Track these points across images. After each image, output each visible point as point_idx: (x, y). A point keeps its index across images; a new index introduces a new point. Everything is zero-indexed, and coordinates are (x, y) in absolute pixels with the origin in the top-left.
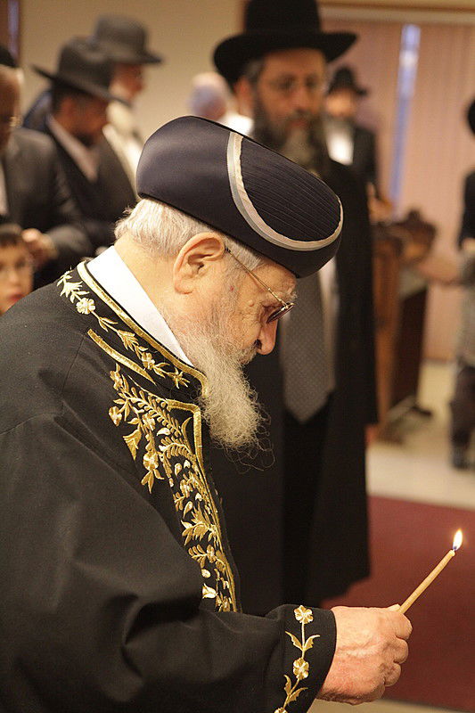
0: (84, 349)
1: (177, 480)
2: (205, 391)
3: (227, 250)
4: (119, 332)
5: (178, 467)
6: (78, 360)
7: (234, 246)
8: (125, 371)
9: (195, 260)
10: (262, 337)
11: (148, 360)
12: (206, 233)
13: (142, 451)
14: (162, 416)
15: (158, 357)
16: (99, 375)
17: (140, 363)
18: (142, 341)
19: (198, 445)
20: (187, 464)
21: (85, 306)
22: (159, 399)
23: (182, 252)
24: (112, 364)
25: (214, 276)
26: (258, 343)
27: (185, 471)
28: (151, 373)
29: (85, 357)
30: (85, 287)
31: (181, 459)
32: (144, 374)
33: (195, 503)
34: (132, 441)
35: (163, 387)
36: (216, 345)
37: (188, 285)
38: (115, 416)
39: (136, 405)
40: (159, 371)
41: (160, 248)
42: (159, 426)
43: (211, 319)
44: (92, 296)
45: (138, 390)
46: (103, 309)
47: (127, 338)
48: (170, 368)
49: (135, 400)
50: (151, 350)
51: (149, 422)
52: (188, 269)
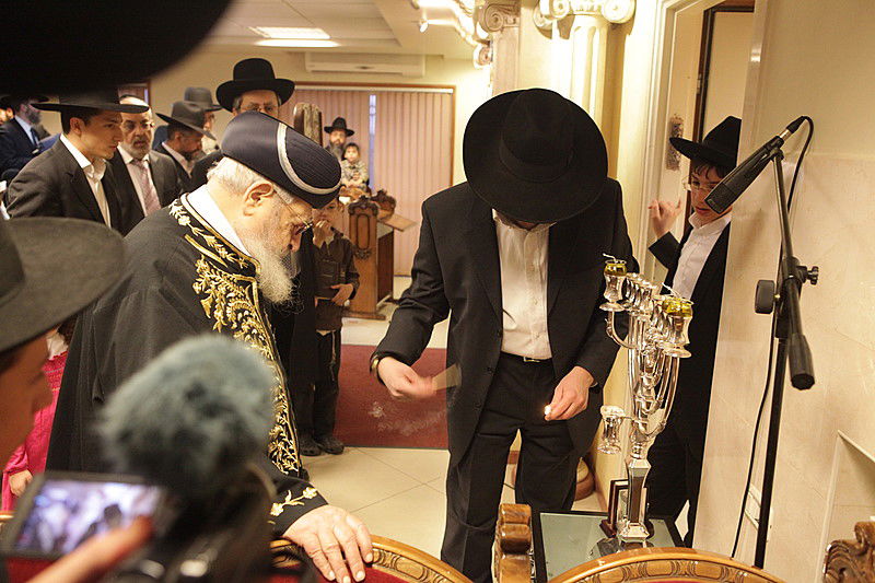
0: (181, 247)
1: (239, 324)
2: (258, 271)
3: (275, 192)
4: (205, 236)
5: (240, 315)
6: (176, 254)
7: (279, 190)
8: (208, 259)
9: (256, 197)
10: (292, 243)
11: (223, 252)
12: (264, 181)
13: (213, 309)
14: (231, 286)
15: (229, 250)
16: (188, 263)
17: (218, 254)
18: (219, 241)
19: (256, 300)
20: (246, 313)
21: (184, 221)
22: (229, 275)
23: (248, 191)
24: (198, 255)
25: (267, 205)
26: (290, 246)
27: (245, 318)
28: (225, 260)
29: (180, 252)
30: (184, 209)
31: (242, 311)
32: (219, 260)
33: (252, 336)
34: (206, 303)
35: (233, 268)
36: (266, 246)
37: (251, 210)
38: (197, 288)
39: (214, 280)
40: (230, 258)
41: (234, 188)
42: (228, 291)
43: (263, 231)
44: (188, 214)
45: (216, 270)
46: (195, 222)
47: (210, 240)
48: (236, 257)
49: (213, 276)
50: (225, 246)
51: (222, 290)
52: (251, 201)
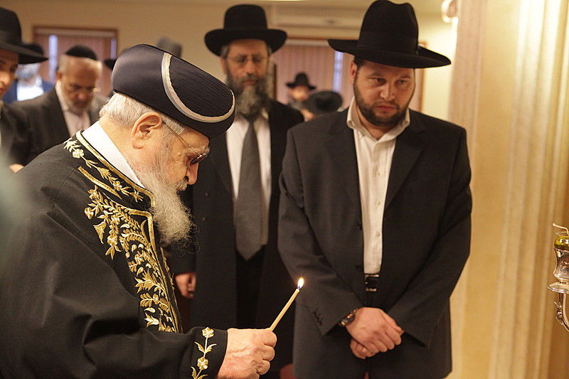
0: (75, 177)
1: (133, 255)
2: (153, 204)
3: (164, 123)
4: (98, 169)
5: (134, 247)
7: (168, 121)
8: (100, 190)
9: (145, 129)
10: (189, 174)
11: (118, 185)
12: (151, 113)
13: (106, 234)
14: (125, 217)
15: (124, 184)
16: (80, 190)
17: (113, 187)
18: (113, 174)
19: (152, 237)
20: (141, 246)
21: (78, 154)
22: (123, 207)
23: (136, 124)
24: (92, 186)
25: (156, 137)
26: (187, 178)
27: (140, 250)
28: (119, 193)
29: (72, 180)
30: (79, 143)
31: (137, 243)
32: (113, 192)
33: (146, 269)
34: (100, 229)
35: (127, 201)
36: (160, 178)
37: (141, 143)
38: (89, 213)
39: (107, 210)
40: (124, 192)
41: (122, 122)
42: (122, 222)
43: (155, 164)
44: (82, 147)
45: (109, 201)
46: (89, 155)
47: (104, 172)
48: (131, 190)
49: (106, 207)
50: (120, 180)
51: (116, 219)
52: (140, 134)
